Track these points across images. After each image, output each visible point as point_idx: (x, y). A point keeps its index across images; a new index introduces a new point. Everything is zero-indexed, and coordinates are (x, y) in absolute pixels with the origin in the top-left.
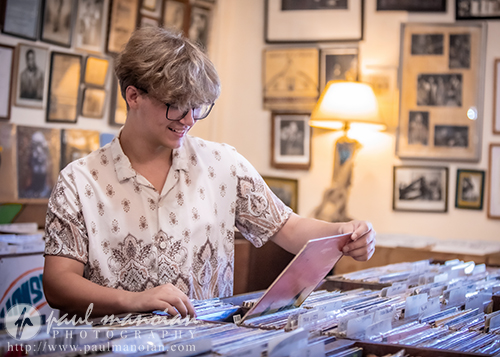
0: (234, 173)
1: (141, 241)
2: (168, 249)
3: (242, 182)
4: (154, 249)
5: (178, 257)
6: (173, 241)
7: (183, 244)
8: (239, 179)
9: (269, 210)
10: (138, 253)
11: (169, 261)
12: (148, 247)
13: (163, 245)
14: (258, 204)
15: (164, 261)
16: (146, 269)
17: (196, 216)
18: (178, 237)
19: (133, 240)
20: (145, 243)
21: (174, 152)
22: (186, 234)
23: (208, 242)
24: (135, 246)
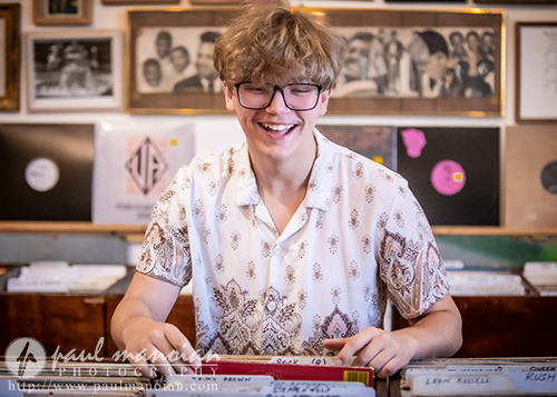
0: (383, 224)
1: (245, 292)
2: (278, 313)
3: (389, 239)
4: (260, 307)
5: (291, 324)
6: (287, 302)
7: (297, 309)
8: (387, 234)
9: (411, 288)
10: (241, 307)
11: (278, 328)
12: (252, 303)
13: (272, 306)
14: (399, 275)
15: (270, 327)
16: (249, 330)
17: (317, 275)
18: (293, 299)
19: (236, 288)
20: (249, 297)
21: (310, 181)
22: (302, 297)
23: (337, 311)
24: (239, 296)
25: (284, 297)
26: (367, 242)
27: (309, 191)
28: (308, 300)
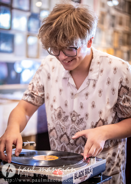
2: (76, 121)
4: (70, 119)
5: (82, 126)
6: (80, 117)
7: (84, 120)
8: (122, 86)
10: (62, 118)
11: (77, 128)
12: (67, 117)
13: (74, 119)
15: (73, 127)
16: (65, 128)
17: (93, 106)
18: (82, 116)
19: (61, 110)
20: (66, 114)
21: (90, 68)
22: (87, 115)
23: (100, 119)
24: (62, 113)
25: (79, 115)
26: (113, 90)
27: (90, 72)
28: (89, 116)
